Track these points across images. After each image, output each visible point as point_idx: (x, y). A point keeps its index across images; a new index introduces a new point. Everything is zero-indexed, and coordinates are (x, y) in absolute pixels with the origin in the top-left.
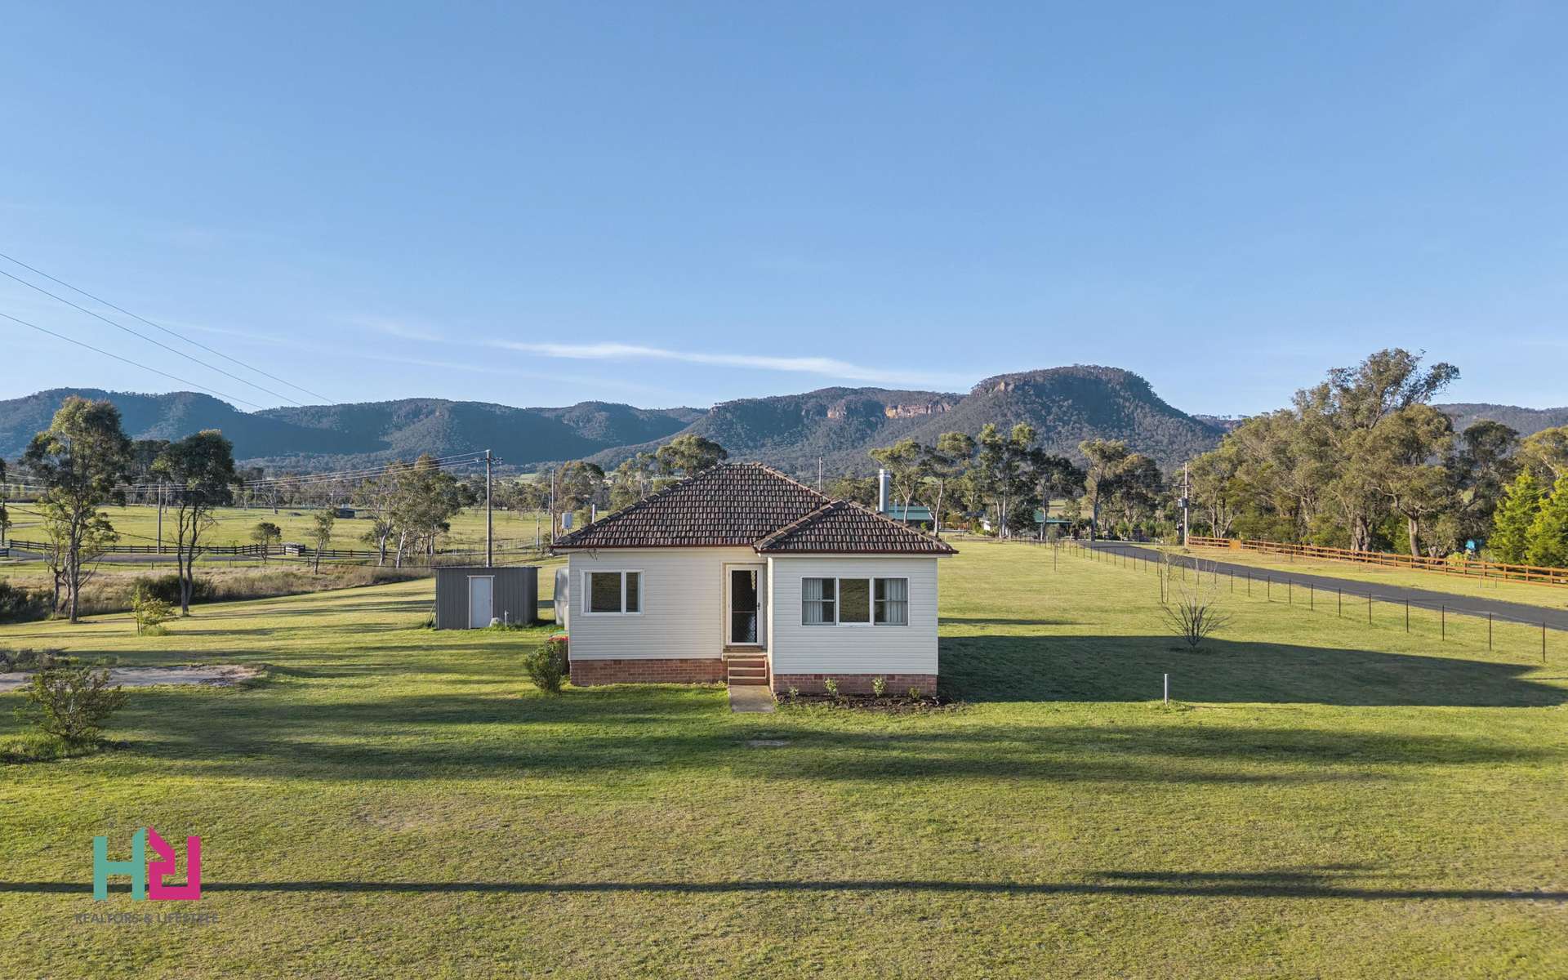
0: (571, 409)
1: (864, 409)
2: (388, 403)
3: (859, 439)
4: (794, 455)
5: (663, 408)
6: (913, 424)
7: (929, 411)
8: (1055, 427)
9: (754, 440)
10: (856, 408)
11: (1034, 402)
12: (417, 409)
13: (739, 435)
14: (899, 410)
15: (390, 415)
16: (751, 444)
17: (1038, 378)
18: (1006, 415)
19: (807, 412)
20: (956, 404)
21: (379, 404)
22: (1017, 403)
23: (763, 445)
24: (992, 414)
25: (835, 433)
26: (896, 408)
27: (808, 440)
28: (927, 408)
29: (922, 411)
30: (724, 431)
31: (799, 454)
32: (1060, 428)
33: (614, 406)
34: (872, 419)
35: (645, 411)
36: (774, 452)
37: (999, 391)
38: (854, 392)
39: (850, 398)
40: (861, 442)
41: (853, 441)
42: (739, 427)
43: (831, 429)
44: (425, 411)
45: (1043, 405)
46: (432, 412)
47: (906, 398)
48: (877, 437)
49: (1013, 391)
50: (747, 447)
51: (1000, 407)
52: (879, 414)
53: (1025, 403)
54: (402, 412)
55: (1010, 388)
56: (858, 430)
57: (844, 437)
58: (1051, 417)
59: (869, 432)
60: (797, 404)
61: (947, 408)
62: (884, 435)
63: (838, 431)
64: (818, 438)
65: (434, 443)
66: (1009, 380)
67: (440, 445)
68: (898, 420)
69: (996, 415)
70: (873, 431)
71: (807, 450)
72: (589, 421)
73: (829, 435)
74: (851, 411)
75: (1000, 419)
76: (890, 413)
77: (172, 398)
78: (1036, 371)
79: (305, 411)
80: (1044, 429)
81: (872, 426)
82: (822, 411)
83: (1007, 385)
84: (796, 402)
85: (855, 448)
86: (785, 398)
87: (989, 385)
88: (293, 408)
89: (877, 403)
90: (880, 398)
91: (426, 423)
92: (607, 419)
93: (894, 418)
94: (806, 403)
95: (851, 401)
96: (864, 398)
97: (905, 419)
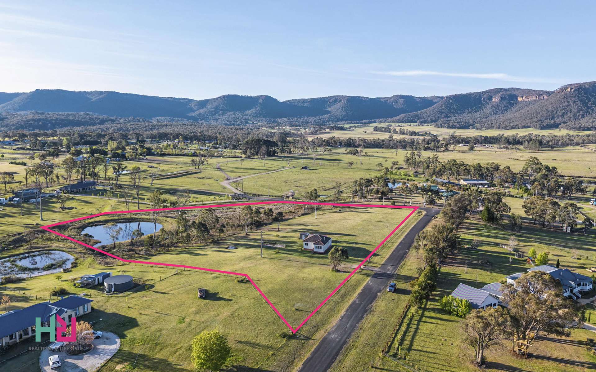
0: (390, 98)
1: (509, 97)
2: (326, 97)
3: (505, 110)
4: (476, 117)
5: (426, 96)
6: (529, 104)
7: (537, 99)
8: (591, 107)
9: (460, 110)
10: (505, 97)
11: (583, 96)
12: (336, 99)
13: (454, 108)
14: (524, 98)
15: (327, 102)
16: (459, 112)
17: (586, 86)
18: (569, 102)
19: (484, 99)
20: (549, 95)
21: (324, 98)
22: (575, 97)
23: (464, 112)
24: (563, 101)
25: (495, 108)
26: (523, 97)
27: (483, 110)
28: (536, 97)
29: (534, 99)
30: (448, 107)
31: (478, 116)
32: (593, 108)
33: (406, 96)
34: (512, 102)
35: (419, 98)
36: (468, 115)
37: (568, 92)
38: (506, 90)
39: (502, 93)
40: (506, 111)
41: (502, 111)
42: (455, 105)
43: (493, 106)
44: (338, 100)
45: (587, 98)
46: (341, 100)
47: (529, 92)
48: (513, 109)
49: (574, 91)
50: (457, 113)
51: (567, 98)
52: (515, 100)
53: (578, 96)
54: (331, 101)
55: (573, 90)
56: (505, 106)
57: (498, 109)
58: (590, 103)
59: (510, 107)
60: (480, 96)
61: (545, 97)
62: (516, 108)
63: (496, 107)
64: (488, 110)
65: (341, 112)
66: (573, 87)
67: (343, 113)
68: (523, 102)
69: (564, 102)
70: (511, 107)
71: (482, 114)
72: (397, 102)
73: (492, 108)
74: (503, 98)
75: (566, 104)
76: (520, 99)
77: (259, 97)
78: (586, 82)
79: (299, 101)
80: (586, 108)
81: (512, 105)
82: (490, 98)
83: (571, 89)
84: (480, 94)
85: (502, 113)
86: (475, 93)
87: (564, 89)
88: (296, 100)
89: (515, 95)
90: (516, 93)
91: (339, 105)
92: (404, 102)
93: (521, 101)
94: (484, 95)
95: (503, 94)
96: (509, 93)
97: (526, 102)
